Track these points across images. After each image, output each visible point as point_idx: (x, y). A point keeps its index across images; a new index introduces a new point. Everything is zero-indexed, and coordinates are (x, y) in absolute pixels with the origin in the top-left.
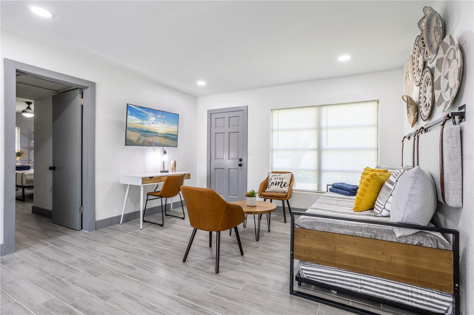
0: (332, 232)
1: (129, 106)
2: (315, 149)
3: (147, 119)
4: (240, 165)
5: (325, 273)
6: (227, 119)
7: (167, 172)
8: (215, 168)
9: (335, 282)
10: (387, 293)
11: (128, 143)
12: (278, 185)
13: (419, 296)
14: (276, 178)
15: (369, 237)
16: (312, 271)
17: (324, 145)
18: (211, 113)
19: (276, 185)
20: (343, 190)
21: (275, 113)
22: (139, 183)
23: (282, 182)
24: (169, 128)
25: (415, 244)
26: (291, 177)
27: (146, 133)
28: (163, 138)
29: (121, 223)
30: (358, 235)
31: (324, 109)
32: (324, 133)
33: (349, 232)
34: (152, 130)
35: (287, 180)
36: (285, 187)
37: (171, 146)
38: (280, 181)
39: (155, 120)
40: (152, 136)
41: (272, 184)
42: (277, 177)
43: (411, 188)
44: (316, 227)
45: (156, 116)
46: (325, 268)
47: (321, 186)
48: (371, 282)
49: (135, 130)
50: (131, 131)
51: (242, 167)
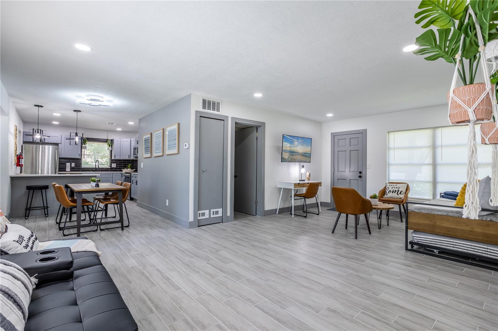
0: (433, 213)
1: (284, 136)
2: (430, 164)
3: (293, 144)
4: (360, 177)
5: (429, 239)
6: (348, 140)
7: (304, 180)
8: (338, 179)
9: (436, 244)
10: (471, 249)
11: (283, 160)
12: (395, 193)
13: (492, 251)
14: (392, 188)
15: (457, 216)
16: (421, 237)
17: (439, 160)
18: (334, 135)
19: (392, 193)
21: (392, 135)
22: (292, 187)
23: (399, 190)
24: (305, 149)
25: (488, 220)
26: (407, 187)
27: (292, 153)
28: (302, 156)
29: (277, 214)
30: (450, 215)
31: (439, 131)
32: (439, 151)
33: (444, 214)
34: (296, 151)
35: (403, 188)
36: (401, 194)
37: (307, 162)
38: (397, 189)
39: (298, 144)
40: (296, 155)
41: (390, 192)
42: (393, 187)
43: (484, 188)
44: (422, 211)
45: (298, 141)
47: (436, 196)
48: (460, 243)
49: (286, 151)
51: (362, 178)
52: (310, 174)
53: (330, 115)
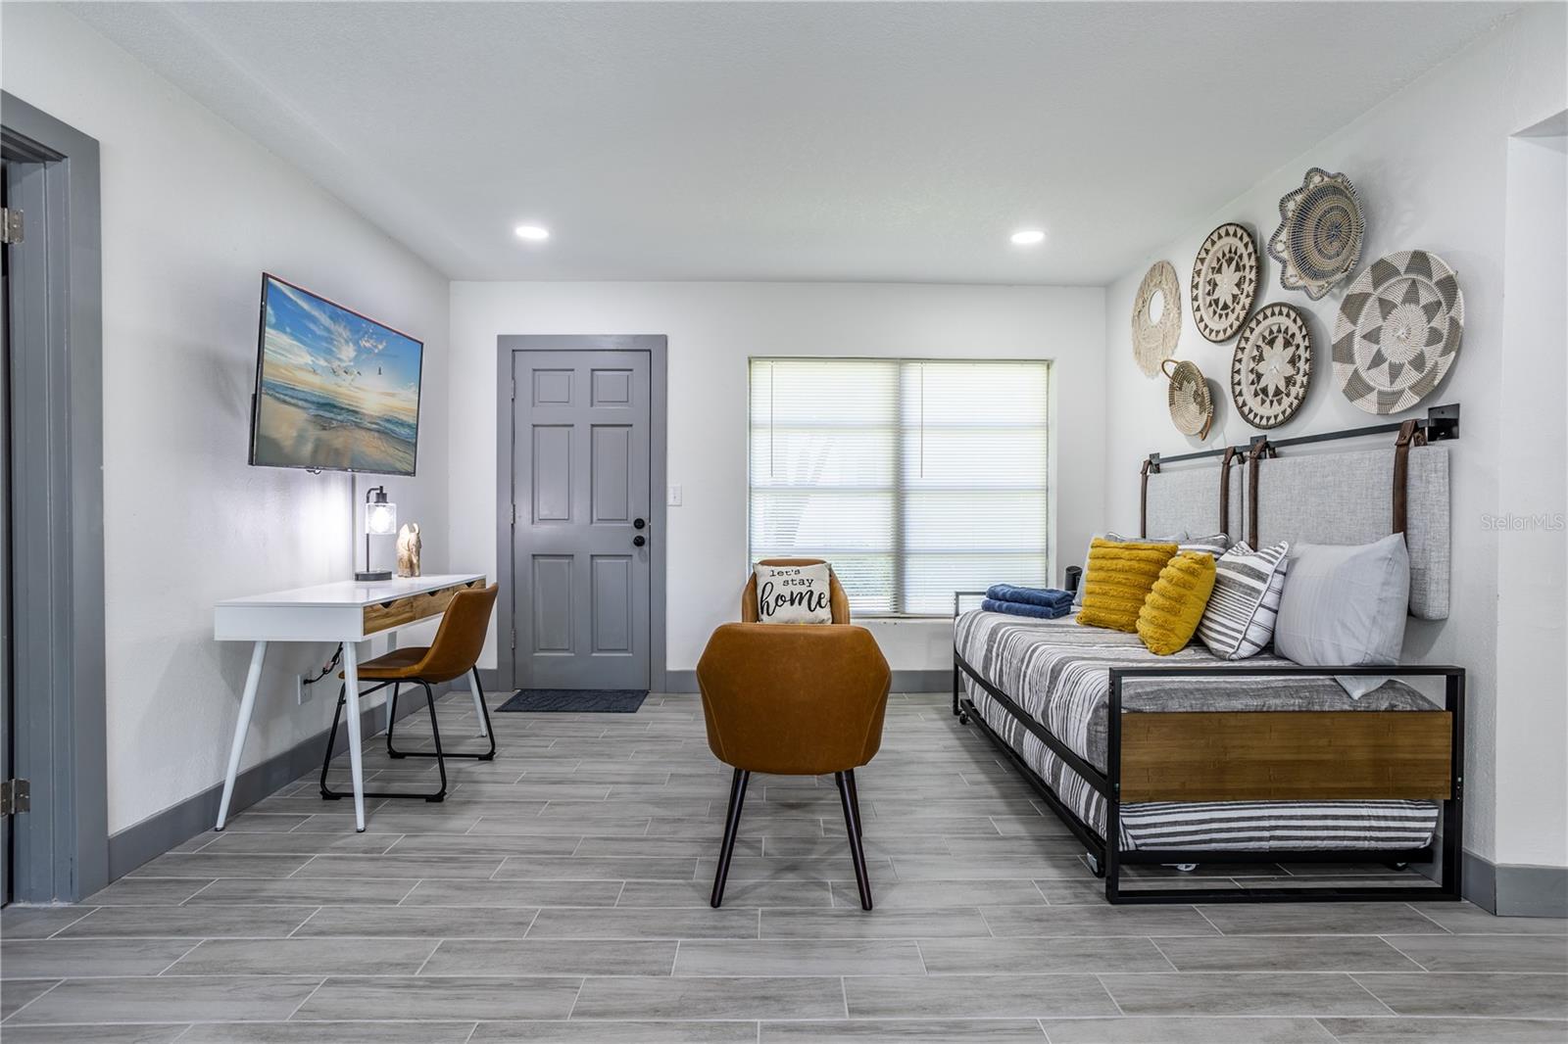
1: (272, 285)
2: (884, 490)
3: (329, 352)
4: (639, 542)
5: (1187, 823)
6: (582, 377)
7: (385, 576)
8: (534, 556)
9: (1211, 841)
10: (1325, 833)
12: (800, 604)
13: (1383, 824)
14: (786, 583)
17: (912, 477)
18: (512, 349)
19: (792, 604)
20: (1028, 603)
21: (762, 373)
22: (351, 632)
23: (812, 593)
24: (393, 395)
25: (1383, 708)
26: (830, 576)
28: (376, 434)
29: (220, 824)
30: (1273, 709)
31: (913, 372)
32: (912, 441)
34: (344, 402)
35: (821, 587)
36: (821, 607)
37: (401, 473)
38: (804, 589)
39: (355, 359)
40: (344, 428)
41: (780, 602)
42: (789, 578)
45: (356, 343)
46: (1184, 810)
47: (904, 599)
48: (1291, 818)
50: (278, 399)
51: (645, 548)
52: (419, 541)
53: (532, 232)
